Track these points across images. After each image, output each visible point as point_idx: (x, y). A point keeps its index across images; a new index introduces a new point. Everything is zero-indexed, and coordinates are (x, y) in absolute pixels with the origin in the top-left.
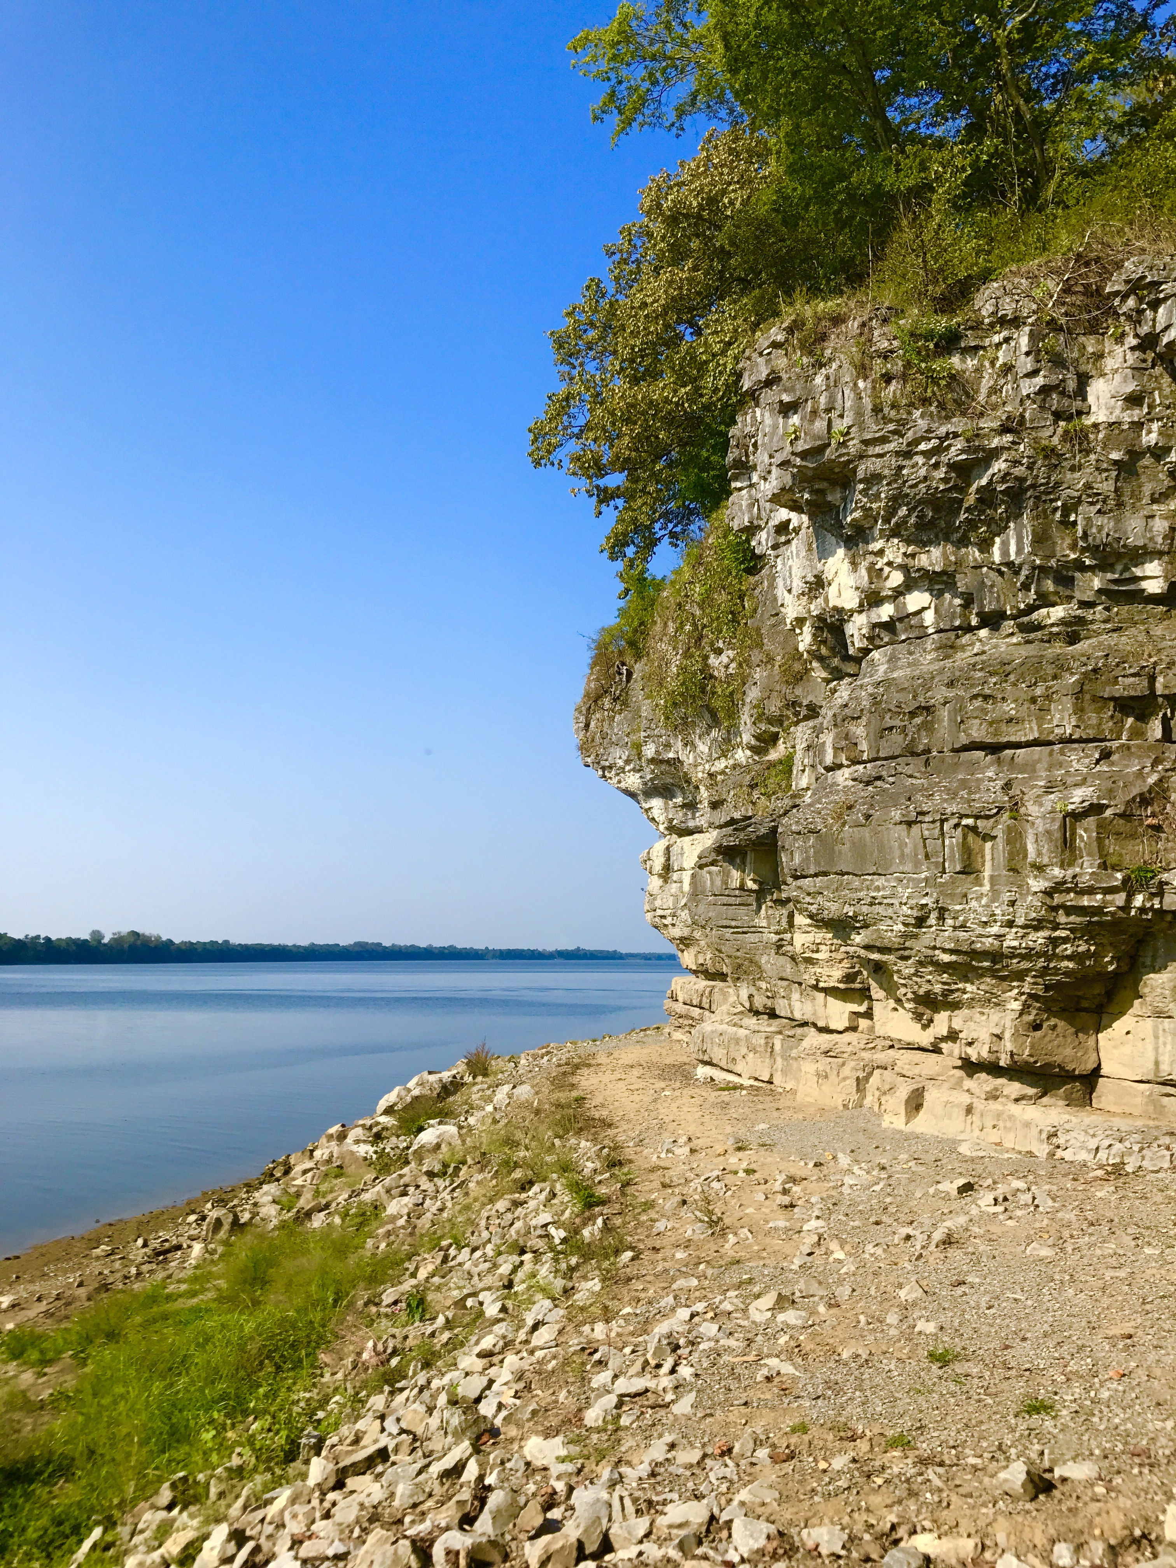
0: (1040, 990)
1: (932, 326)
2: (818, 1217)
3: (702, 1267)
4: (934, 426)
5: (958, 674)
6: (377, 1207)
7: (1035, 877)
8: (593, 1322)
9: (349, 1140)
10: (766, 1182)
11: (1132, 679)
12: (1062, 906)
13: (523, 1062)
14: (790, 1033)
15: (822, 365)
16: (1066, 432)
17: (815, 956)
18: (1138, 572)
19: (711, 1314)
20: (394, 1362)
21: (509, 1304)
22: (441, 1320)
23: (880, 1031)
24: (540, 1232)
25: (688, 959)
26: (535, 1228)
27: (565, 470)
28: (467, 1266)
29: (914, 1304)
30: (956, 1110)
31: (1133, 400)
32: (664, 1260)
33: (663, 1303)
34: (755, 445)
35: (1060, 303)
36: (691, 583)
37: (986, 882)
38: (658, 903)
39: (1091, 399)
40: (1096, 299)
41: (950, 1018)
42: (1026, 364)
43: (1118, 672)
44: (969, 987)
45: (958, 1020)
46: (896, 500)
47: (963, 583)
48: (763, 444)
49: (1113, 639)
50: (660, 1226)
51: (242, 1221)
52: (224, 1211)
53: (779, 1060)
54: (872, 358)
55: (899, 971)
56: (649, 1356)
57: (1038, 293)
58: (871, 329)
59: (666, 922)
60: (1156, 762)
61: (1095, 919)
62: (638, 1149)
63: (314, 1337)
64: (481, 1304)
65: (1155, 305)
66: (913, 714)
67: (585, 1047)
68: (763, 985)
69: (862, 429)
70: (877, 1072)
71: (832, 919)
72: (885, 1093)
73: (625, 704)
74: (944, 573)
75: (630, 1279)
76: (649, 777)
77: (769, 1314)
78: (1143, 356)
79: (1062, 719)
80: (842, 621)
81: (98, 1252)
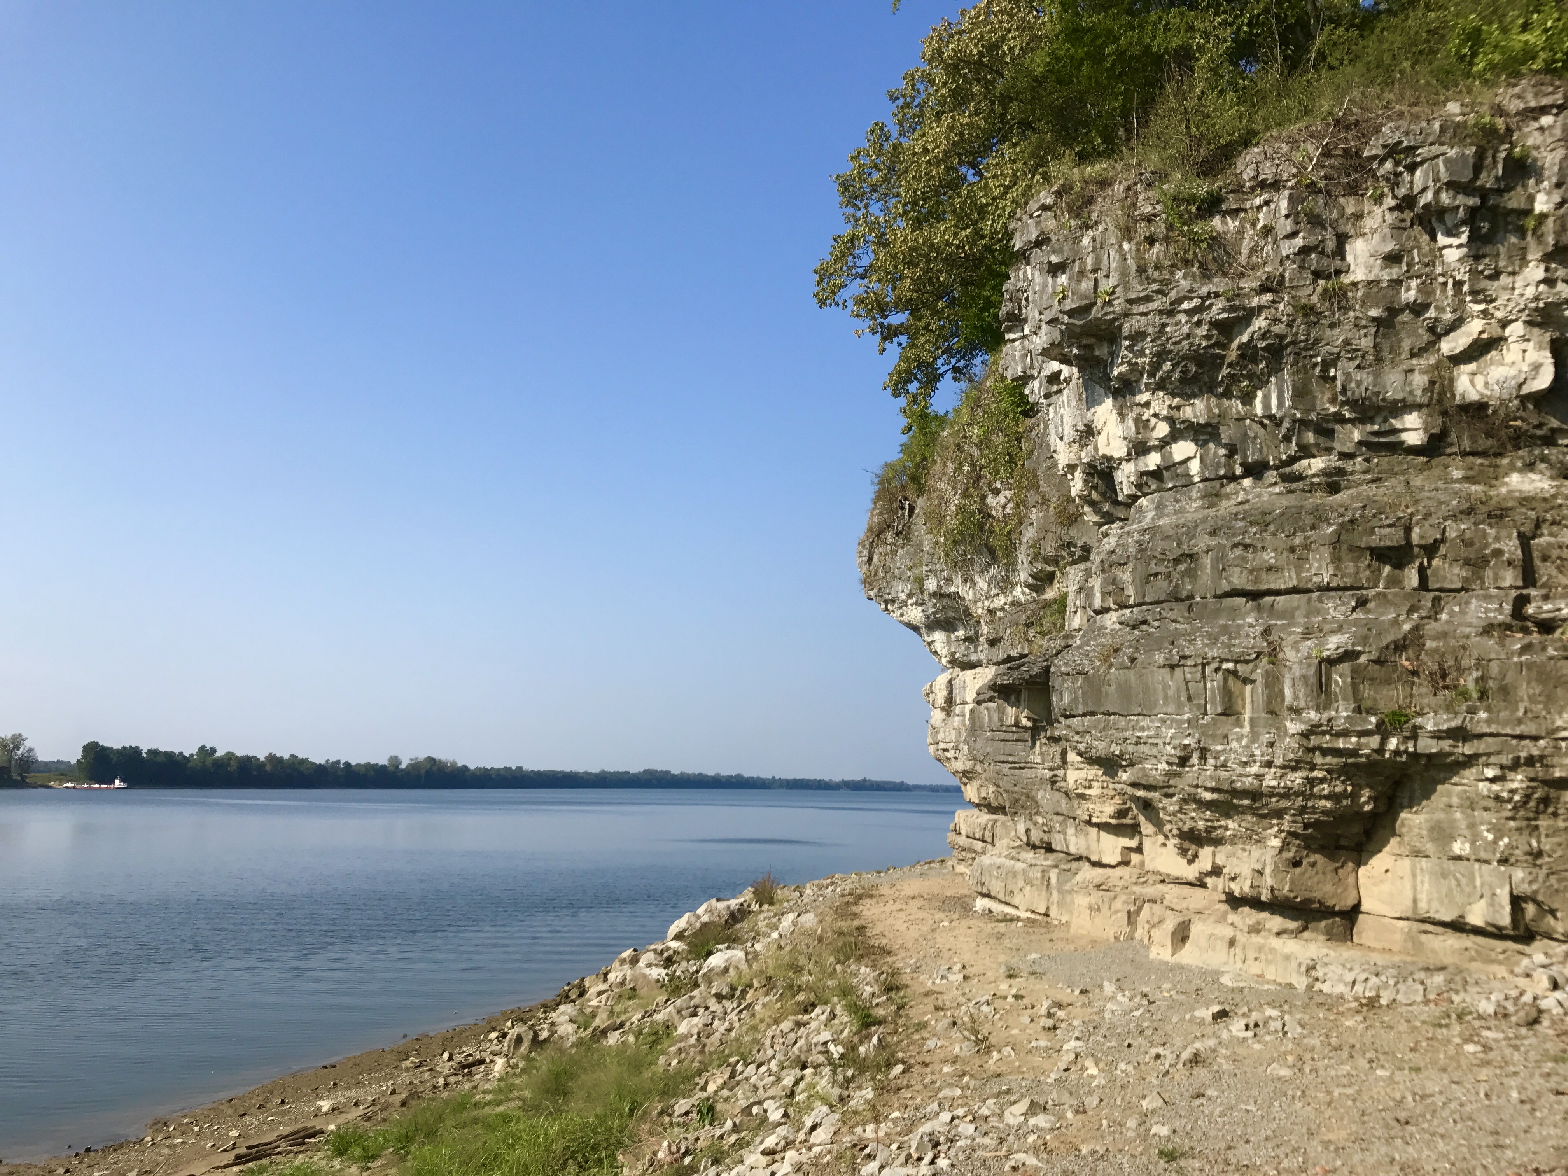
0: (1298, 828)
1: (1194, 191)
2: (1078, 1039)
3: (966, 1079)
4: (1196, 286)
5: (1220, 523)
6: (669, 1027)
7: (1292, 720)
8: (865, 1124)
9: (642, 964)
10: (1033, 1007)
11: (1388, 530)
12: (1319, 748)
13: (808, 892)
14: (1066, 867)
15: (1088, 227)
16: (1325, 291)
17: (1088, 792)
18: (1397, 424)
19: (970, 1118)
20: (687, 1160)
21: (791, 1111)
22: (729, 1124)
23: (1149, 866)
24: (820, 1048)
25: (971, 792)
26: (816, 1045)
27: (848, 310)
28: (753, 1080)
29: (1154, 1112)
30: (1219, 942)
31: (1392, 259)
32: (933, 1073)
33: (928, 1109)
34: (1027, 299)
35: (1319, 165)
36: (968, 424)
37: (1247, 724)
38: (940, 736)
39: (1349, 258)
40: (1354, 161)
41: (1214, 854)
42: (1285, 226)
43: (1375, 522)
44: (1231, 824)
45: (1222, 856)
46: (1160, 356)
47: (1226, 434)
48: (1034, 301)
49: (1371, 490)
50: (931, 1044)
51: (541, 1038)
52: (525, 1028)
53: (1055, 894)
54: (1137, 221)
55: (1164, 809)
56: (912, 1151)
57: (1298, 157)
58: (1136, 193)
59: (948, 755)
60: (1411, 611)
61: (1350, 761)
62: (915, 975)
63: (613, 1141)
64: (765, 1111)
65: (1412, 168)
66: (1177, 561)
67: (869, 878)
68: (1040, 820)
69: (1127, 288)
70: (1147, 906)
71: (1099, 758)
72: (1154, 926)
73: (907, 539)
74: (1208, 424)
75: (899, 1089)
76: (931, 610)
77: (1022, 1118)
78: (1401, 216)
79: (1320, 568)
80: (1111, 468)
81: (408, 1063)
